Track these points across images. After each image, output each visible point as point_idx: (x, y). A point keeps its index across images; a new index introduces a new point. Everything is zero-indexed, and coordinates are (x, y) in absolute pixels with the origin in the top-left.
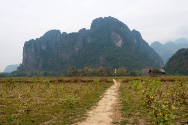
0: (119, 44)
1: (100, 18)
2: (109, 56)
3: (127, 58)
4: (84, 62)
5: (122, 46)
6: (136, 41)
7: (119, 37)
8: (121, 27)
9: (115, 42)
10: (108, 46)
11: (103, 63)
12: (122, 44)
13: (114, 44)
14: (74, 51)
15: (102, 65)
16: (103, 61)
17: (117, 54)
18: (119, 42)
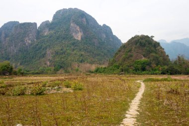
0: (79, 36)
1: (64, 9)
2: (62, 50)
3: (83, 53)
4: (33, 57)
5: (82, 38)
6: (105, 36)
7: (78, 28)
8: (82, 18)
9: (74, 34)
10: (64, 39)
11: (51, 58)
12: (81, 36)
13: (72, 37)
14: (25, 44)
15: (49, 60)
16: (51, 55)
17: (72, 47)
18: (78, 34)
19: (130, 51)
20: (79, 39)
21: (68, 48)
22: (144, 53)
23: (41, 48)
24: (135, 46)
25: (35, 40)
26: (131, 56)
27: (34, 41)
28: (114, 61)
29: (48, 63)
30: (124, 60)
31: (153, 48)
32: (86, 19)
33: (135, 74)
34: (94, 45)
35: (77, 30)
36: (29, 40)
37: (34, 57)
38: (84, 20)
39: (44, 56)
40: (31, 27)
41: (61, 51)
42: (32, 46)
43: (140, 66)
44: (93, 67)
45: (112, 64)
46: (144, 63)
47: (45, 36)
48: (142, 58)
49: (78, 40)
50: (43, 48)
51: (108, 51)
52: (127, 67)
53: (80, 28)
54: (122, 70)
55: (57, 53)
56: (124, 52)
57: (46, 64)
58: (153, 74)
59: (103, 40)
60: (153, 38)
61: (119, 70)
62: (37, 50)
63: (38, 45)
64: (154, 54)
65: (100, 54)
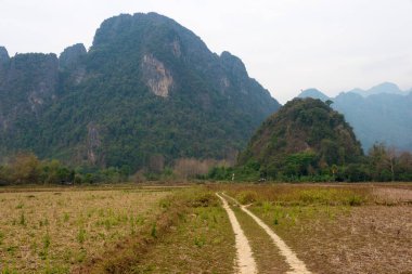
0: (163, 88)
1: (122, 16)
2: (123, 123)
3: (175, 130)
4: (51, 142)
5: (170, 93)
6: (227, 84)
7: (161, 68)
8: (171, 40)
9: (150, 83)
10: (127, 94)
11: (99, 144)
12: (170, 87)
13: (147, 89)
14: (29, 108)
15: (94, 147)
16: (98, 137)
17: (149, 116)
18: (161, 83)
19: (282, 133)
20: (165, 94)
21: (138, 118)
22: (309, 139)
23: (70, 117)
24: (292, 122)
25: (53, 97)
26: (284, 144)
27: (50, 99)
28: (250, 154)
29: (92, 156)
30: (270, 152)
31: (327, 129)
32: (181, 44)
33: (287, 182)
34: (201, 109)
35: (160, 73)
36: (39, 96)
37: (55, 140)
38: (176, 45)
39: (79, 137)
40: (43, 64)
41: (123, 127)
42: (47, 113)
43: (296, 166)
44: (204, 167)
45: (245, 160)
46: (305, 160)
47: (78, 87)
48: (304, 148)
49: (161, 98)
50: (73, 117)
51: (236, 122)
52: (274, 168)
53: (166, 66)
54: (265, 174)
55: (112, 132)
56: (269, 134)
57: (86, 158)
58: (320, 181)
59: (223, 92)
60: (331, 106)
61: (259, 173)
62: (61, 124)
63: (60, 110)
64: (329, 141)
65: (215, 132)
